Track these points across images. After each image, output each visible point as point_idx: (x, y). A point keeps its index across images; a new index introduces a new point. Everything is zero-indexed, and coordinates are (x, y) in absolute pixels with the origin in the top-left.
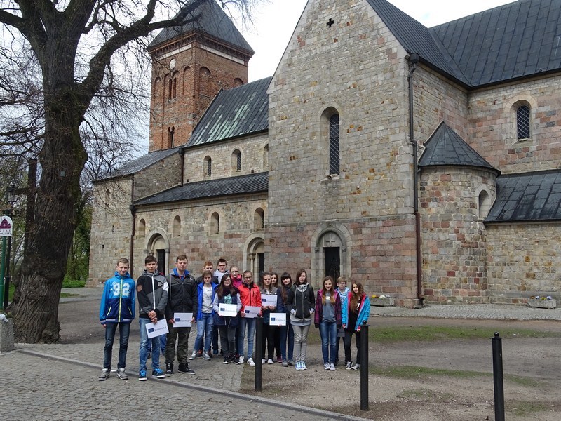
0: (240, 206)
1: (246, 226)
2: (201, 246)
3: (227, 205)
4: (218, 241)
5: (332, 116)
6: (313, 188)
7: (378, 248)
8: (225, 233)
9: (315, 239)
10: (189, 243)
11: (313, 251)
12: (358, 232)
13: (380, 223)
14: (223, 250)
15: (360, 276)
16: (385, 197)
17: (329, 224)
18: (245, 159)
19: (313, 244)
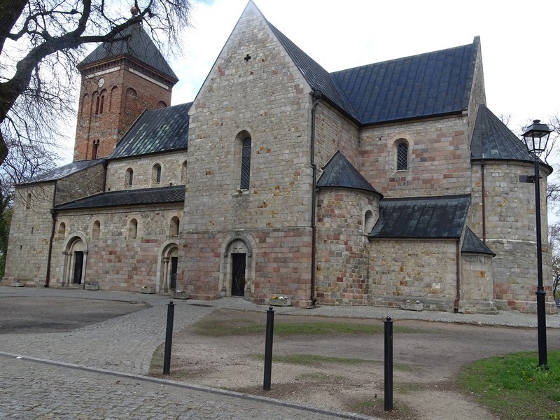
0: (158, 214)
1: (162, 232)
2: (118, 249)
3: (146, 213)
4: (135, 245)
5: (245, 138)
6: (225, 200)
7: (280, 255)
8: (142, 238)
9: (224, 246)
10: (107, 246)
11: (222, 256)
12: (263, 240)
13: (282, 234)
14: (139, 253)
15: (262, 279)
16: (287, 211)
17: (237, 233)
18: (165, 173)
19: (223, 250)
